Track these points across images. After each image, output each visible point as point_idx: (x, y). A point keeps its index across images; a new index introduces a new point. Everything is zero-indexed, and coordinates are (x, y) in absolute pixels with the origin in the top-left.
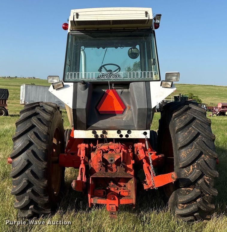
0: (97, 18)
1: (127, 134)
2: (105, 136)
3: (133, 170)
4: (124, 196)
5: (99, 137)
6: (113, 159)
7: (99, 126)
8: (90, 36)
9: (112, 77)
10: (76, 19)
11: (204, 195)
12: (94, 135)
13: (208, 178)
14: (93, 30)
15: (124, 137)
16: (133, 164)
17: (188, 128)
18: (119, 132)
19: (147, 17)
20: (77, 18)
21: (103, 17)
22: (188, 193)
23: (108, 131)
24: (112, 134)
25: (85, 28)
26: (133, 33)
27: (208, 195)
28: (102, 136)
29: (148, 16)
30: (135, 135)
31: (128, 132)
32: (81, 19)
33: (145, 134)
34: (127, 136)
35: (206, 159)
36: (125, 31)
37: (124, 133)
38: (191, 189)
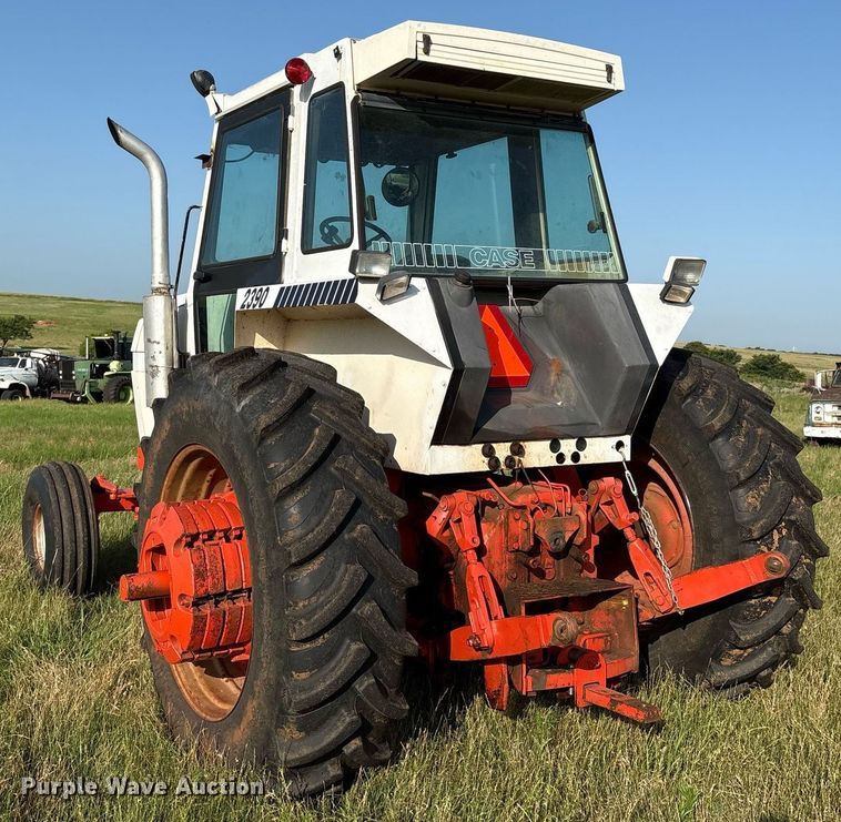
0: (482, 61)
1: (576, 450)
2: (517, 463)
5: (503, 467)
6: (560, 535)
7: (502, 428)
8: (422, 118)
10: (422, 57)
12: (486, 460)
15: (568, 462)
18: (555, 447)
19: (610, 80)
20: (427, 52)
21: (499, 64)
22: (763, 612)
23: (526, 443)
24: (538, 454)
28: (509, 460)
29: (613, 81)
30: (595, 451)
31: (577, 445)
32: (439, 56)
33: (620, 447)
34: (575, 457)
37: (568, 447)
38: (774, 599)
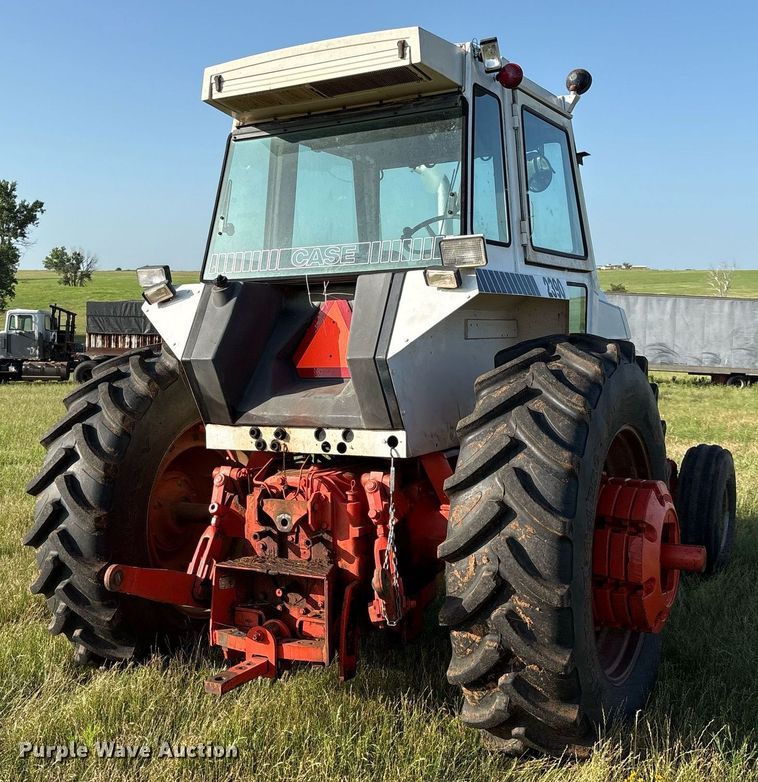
0: (269, 81)
1: (343, 441)
2: (282, 446)
3: (356, 560)
4: (312, 638)
5: (269, 449)
6: (286, 516)
7: (267, 414)
8: (282, 138)
9: (324, 261)
10: (216, 96)
11: (523, 666)
12: (254, 441)
13: (527, 605)
14: (292, 119)
15: (334, 451)
16: (355, 539)
17: (495, 427)
18: (319, 434)
19: (403, 56)
20: (220, 90)
21: (284, 79)
22: (469, 650)
23: (291, 429)
24: (303, 441)
25: (275, 116)
26: (400, 113)
27: (535, 667)
28: (274, 444)
29: (408, 56)
30: (363, 444)
31: (345, 436)
32: (230, 90)
33: (393, 442)
34: (342, 447)
35: (523, 537)
36: (383, 111)
37: (334, 437)
38: (476, 638)
